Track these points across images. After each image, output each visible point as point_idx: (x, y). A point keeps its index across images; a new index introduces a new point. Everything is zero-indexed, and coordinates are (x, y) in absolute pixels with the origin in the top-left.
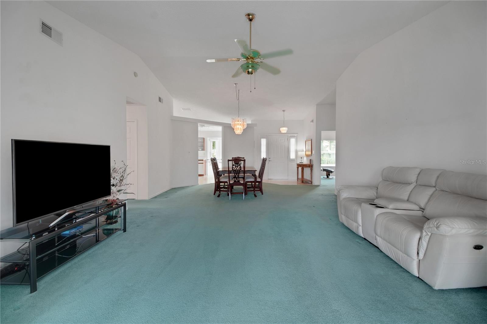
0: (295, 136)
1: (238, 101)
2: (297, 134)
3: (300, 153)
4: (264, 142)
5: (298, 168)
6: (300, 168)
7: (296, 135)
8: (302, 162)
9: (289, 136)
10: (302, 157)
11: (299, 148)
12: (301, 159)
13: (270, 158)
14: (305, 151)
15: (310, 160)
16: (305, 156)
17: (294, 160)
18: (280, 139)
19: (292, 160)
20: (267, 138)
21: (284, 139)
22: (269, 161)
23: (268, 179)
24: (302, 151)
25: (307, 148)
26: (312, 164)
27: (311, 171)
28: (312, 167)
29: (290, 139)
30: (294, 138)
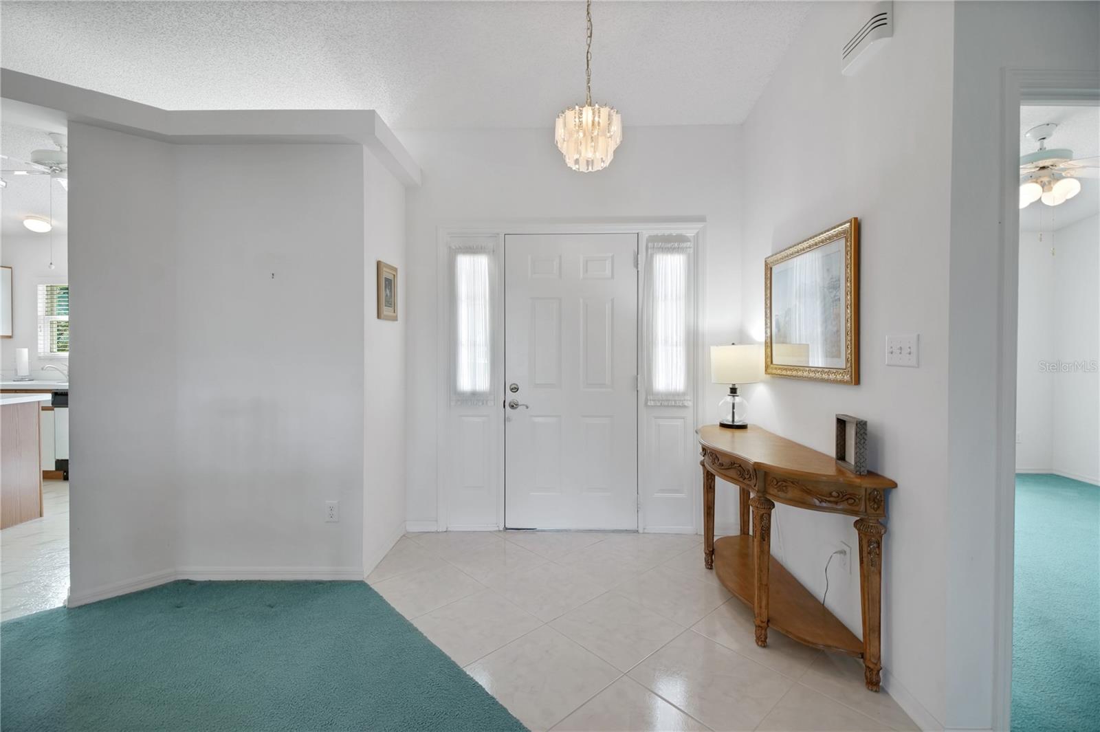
0: (681, 239)
2: (700, 225)
3: (722, 358)
4: (474, 274)
5: (709, 488)
6: (728, 492)
7: (689, 230)
8: (738, 422)
9: (647, 235)
10: (736, 386)
11: (715, 319)
12: (731, 402)
13: (515, 389)
14: (766, 342)
15: (841, 423)
16: (768, 376)
17: (677, 398)
18: (587, 261)
19: (668, 406)
20: (493, 251)
21: (613, 257)
22: (512, 407)
23: (502, 528)
24: (741, 338)
25: (788, 312)
26: (872, 474)
27: (865, 548)
28: (871, 511)
29: (652, 256)
30: (677, 250)
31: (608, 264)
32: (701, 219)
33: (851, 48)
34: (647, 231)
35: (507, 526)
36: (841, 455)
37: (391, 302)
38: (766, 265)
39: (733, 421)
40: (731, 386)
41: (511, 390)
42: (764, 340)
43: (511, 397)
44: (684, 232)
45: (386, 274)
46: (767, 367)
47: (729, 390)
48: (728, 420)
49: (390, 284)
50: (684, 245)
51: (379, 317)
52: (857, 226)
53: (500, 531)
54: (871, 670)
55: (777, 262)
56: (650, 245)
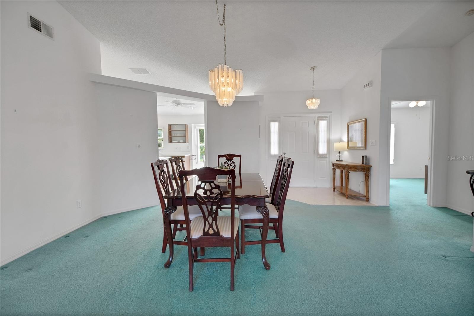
0: (326, 117)
1: (223, 26)
2: (331, 114)
3: (337, 145)
4: (274, 127)
7: (328, 115)
8: (340, 160)
10: (340, 152)
11: (334, 136)
12: (339, 155)
13: (285, 154)
14: (347, 142)
15: (363, 157)
16: (348, 149)
17: (325, 155)
18: (302, 123)
19: (323, 157)
20: (279, 121)
21: (309, 122)
24: (341, 141)
25: (352, 135)
26: (368, 165)
27: (366, 178)
28: (367, 171)
29: (318, 121)
30: (325, 120)
31: (308, 123)
32: (331, 112)
33: (365, 86)
34: (317, 115)
36: (363, 163)
38: (347, 124)
42: (347, 141)
44: (326, 115)
46: (347, 147)
47: (338, 153)
48: (338, 160)
50: (326, 119)
52: (366, 120)
54: (367, 198)
55: (350, 124)
56: (318, 119)
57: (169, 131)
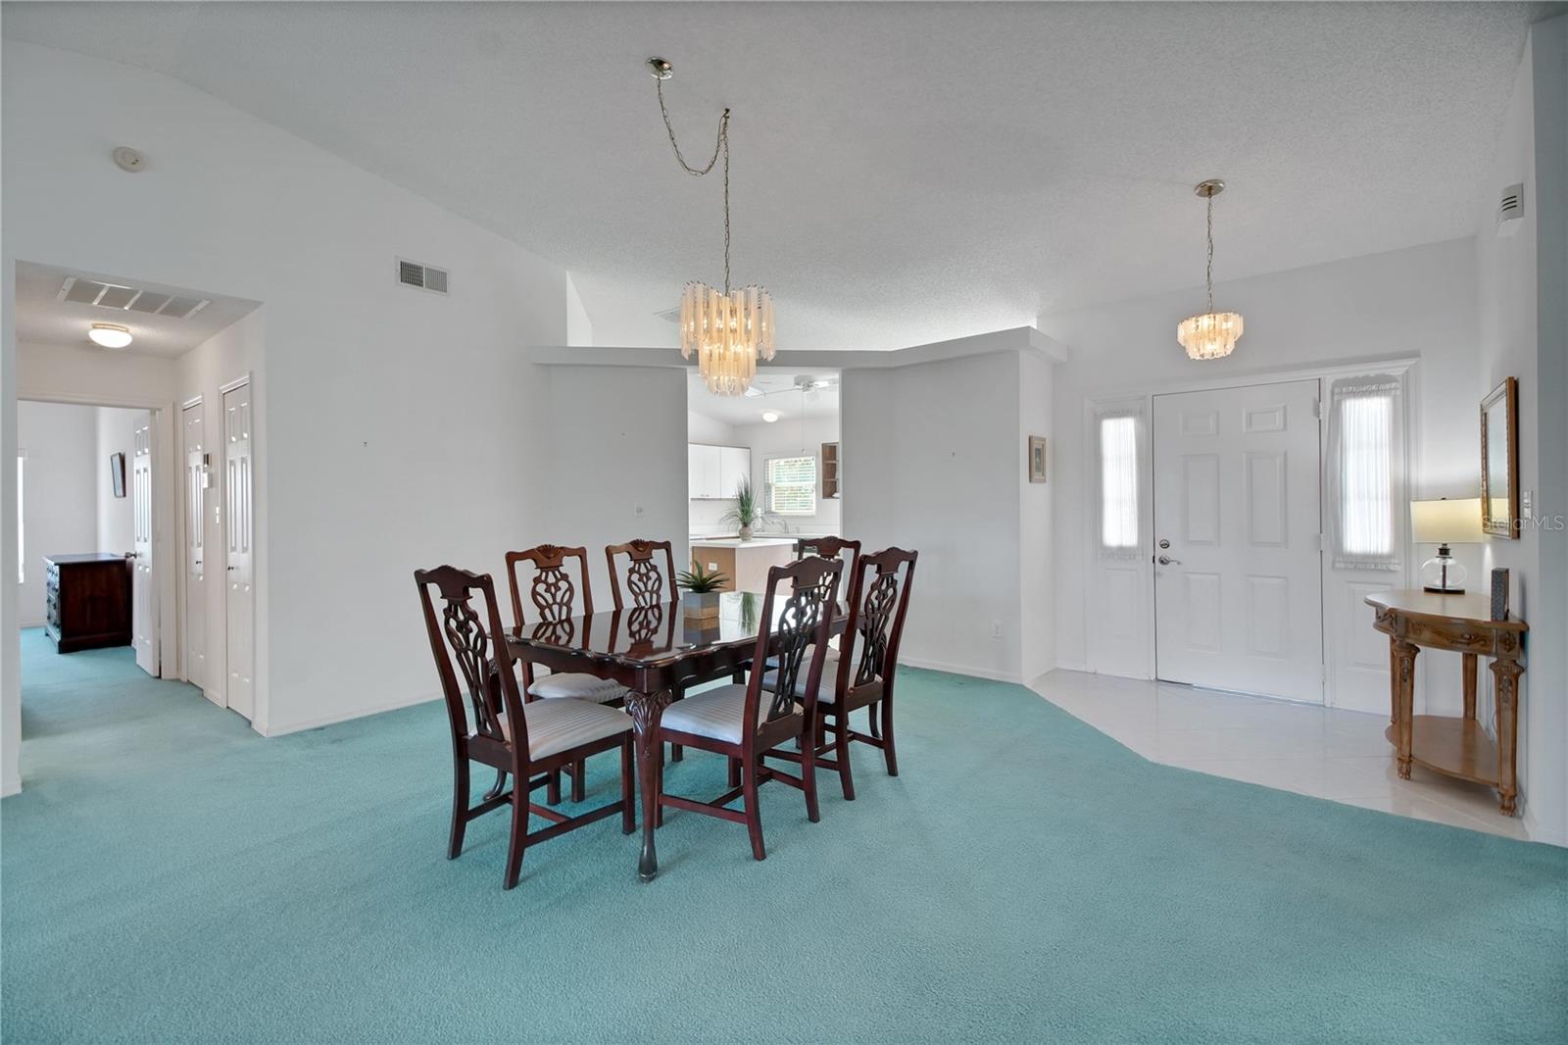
0: (1386, 379)
2: (1411, 361)
3: (1423, 515)
4: (1119, 437)
7: (1396, 369)
8: (1450, 586)
9: (1333, 380)
10: (1448, 547)
12: (1441, 564)
13: (1165, 545)
16: (1487, 535)
17: (1378, 561)
18: (1250, 415)
20: (1141, 413)
22: (1162, 562)
23: (1153, 678)
29: (1339, 403)
30: (1377, 393)
31: (1279, 416)
32: (1415, 354)
34: (1333, 375)
35: (1159, 677)
37: (1041, 468)
38: (1482, 410)
39: (1444, 585)
40: (1440, 547)
41: (1162, 546)
43: (1161, 552)
44: (1388, 372)
45: (1036, 445)
46: (1485, 525)
47: (1438, 552)
48: (1438, 584)
49: (1040, 452)
50: (1389, 386)
51: (1030, 481)
52: (1514, 385)
53: (1151, 681)
56: (1336, 390)
57: (827, 464)
